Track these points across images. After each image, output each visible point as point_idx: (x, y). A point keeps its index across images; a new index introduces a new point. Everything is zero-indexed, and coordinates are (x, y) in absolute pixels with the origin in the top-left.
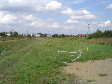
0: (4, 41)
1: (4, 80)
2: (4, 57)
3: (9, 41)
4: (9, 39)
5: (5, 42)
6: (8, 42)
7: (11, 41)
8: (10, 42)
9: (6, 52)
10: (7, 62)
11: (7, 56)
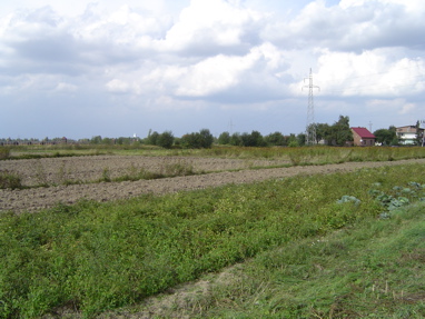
0: (391, 160)
1: (410, 314)
2: (399, 222)
3: (412, 162)
4: (412, 153)
5: (399, 166)
6: (409, 167)
7: (418, 160)
8: (417, 164)
9: (407, 204)
10: (415, 245)
11: (411, 222)
